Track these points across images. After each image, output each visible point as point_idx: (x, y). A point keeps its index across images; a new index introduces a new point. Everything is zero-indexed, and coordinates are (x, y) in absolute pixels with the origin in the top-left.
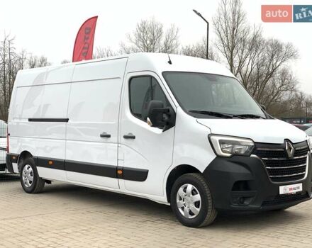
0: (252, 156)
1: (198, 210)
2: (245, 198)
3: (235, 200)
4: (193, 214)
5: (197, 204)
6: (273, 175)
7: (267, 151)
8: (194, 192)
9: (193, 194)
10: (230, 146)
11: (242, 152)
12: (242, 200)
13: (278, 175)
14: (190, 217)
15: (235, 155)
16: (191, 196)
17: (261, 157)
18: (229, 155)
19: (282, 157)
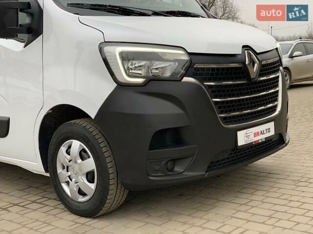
0: (186, 79)
1: (93, 186)
2: (175, 161)
3: (157, 168)
4: (84, 195)
5: (90, 177)
6: (226, 112)
7: (213, 69)
8: (82, 155)
9: (83, 159)
10: (143, 63)
11: (168, 74)
12: (170, 165)
13: (234, 111)
14: (81, 199)
15: (152, 80)
16: (79, 161)
17: (202, 80)
18: (140, 81)
19: (240, 79)
